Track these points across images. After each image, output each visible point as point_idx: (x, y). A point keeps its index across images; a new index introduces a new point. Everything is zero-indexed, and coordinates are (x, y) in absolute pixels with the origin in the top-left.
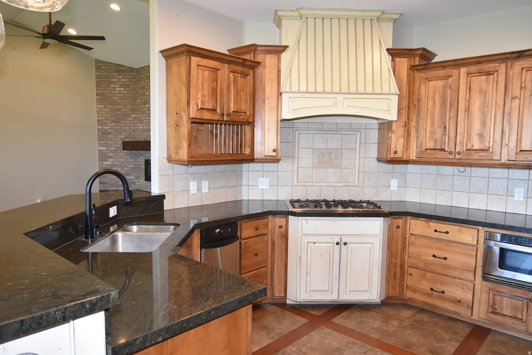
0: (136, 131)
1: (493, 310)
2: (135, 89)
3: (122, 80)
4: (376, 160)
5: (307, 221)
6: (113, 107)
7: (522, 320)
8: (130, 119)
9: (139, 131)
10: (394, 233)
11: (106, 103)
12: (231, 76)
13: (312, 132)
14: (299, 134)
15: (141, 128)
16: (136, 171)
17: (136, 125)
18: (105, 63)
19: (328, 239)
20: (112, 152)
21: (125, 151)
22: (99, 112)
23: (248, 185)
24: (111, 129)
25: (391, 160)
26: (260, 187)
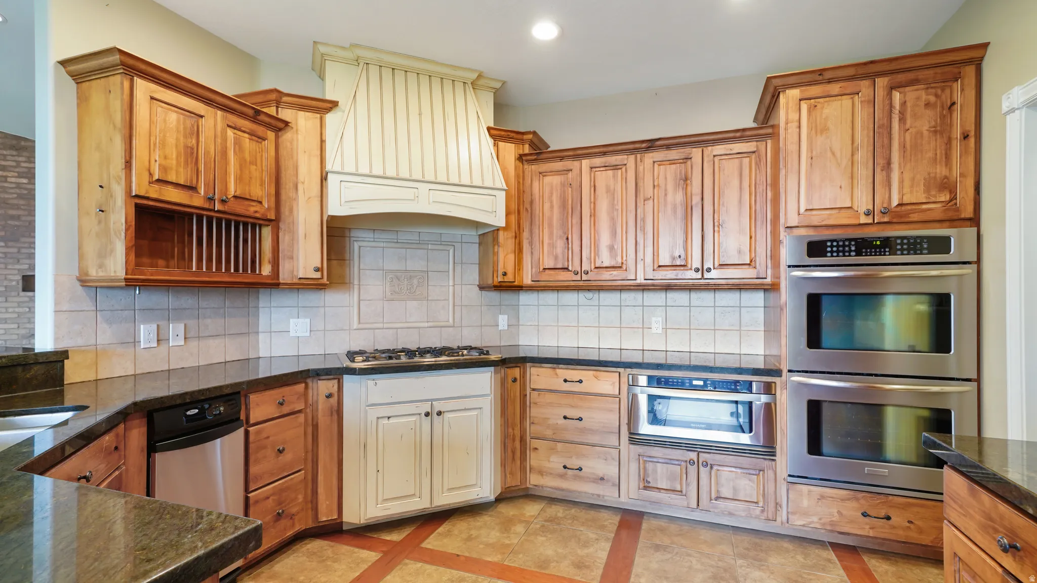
1: (646, 484)
4: (478, 287)
5: (376, 381)
7: (681, 491)
10: (509, 389)
12: (230, 133)
13: (382, 245)
14: (360, 247)
19: (411, 409)
23: (271, 332)
25: (499, 285)
26: (292, 334)
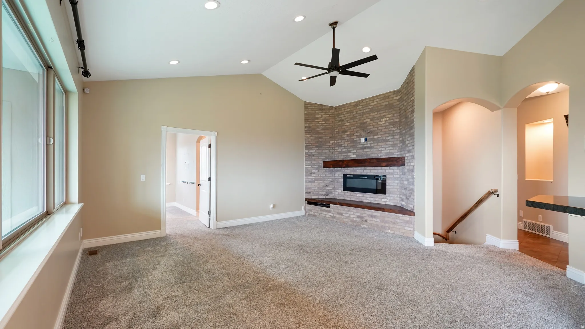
0: (333, 153)
2: (334, 122)
3: (324, 116)
6: (316, 136)
8: (329, 144)
9: (337, 153)
11: (312, 133)
15: (339, 150)
16: (333, 184)
17: (334, 148)
18: (312, 104)
20: (315, 169)
21: (325, 169)
22: (306, 140)
24: (315, 152)
